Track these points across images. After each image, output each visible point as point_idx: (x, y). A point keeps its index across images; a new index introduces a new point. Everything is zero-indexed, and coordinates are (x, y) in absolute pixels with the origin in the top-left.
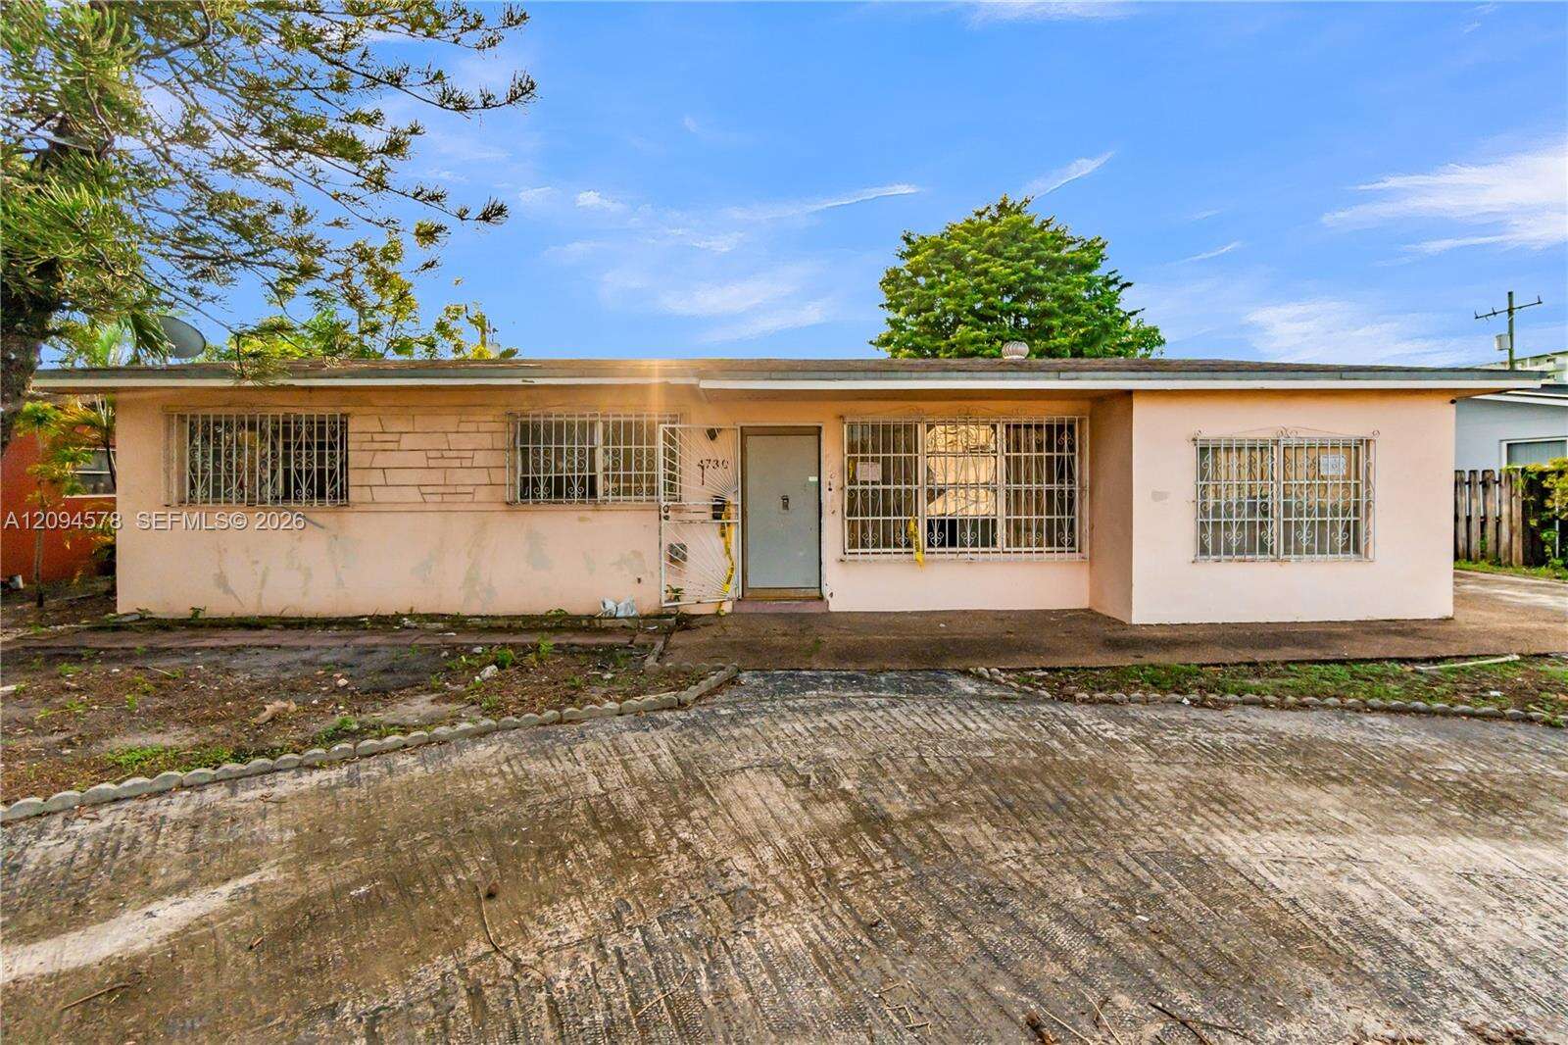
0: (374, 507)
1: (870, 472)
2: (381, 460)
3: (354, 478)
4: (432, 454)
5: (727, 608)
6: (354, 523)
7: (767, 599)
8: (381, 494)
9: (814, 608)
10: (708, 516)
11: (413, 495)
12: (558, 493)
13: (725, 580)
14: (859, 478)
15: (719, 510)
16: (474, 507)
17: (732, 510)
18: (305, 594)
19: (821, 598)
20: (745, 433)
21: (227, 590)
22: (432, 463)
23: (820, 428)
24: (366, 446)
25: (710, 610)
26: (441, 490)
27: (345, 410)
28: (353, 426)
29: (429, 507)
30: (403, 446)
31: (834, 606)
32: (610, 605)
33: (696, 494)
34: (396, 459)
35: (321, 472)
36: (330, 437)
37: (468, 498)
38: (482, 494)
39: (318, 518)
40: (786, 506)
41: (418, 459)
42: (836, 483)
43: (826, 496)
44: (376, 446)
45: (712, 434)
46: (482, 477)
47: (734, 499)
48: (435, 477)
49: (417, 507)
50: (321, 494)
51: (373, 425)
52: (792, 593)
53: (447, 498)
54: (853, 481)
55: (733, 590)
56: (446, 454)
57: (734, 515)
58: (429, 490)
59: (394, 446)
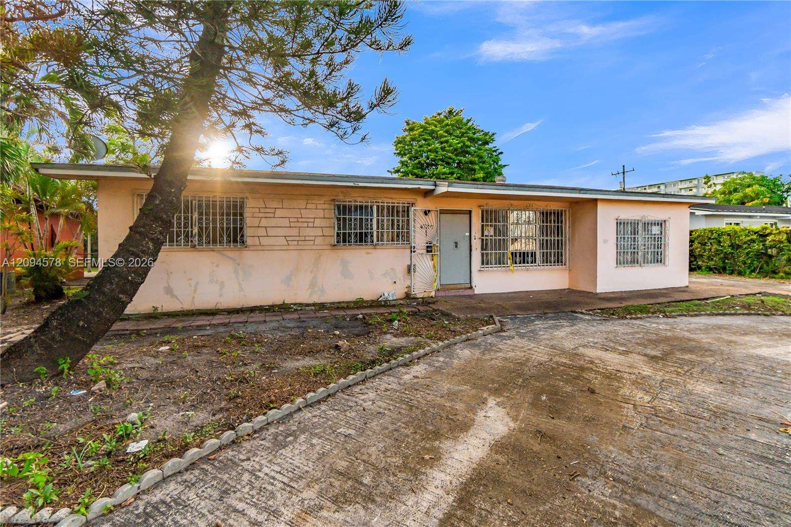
0: (261, 248)
1: (489, 231)
2: (264, 222)
3: (248, 232)
4: (291, 220)
5: (433, 294)
6: (248, 256)
7: (448, 289)
8: (264, 241)
9: (468, 292)
10: (425, 251)
11: (282, 241)
12: (361, 241)
13: (433, 281)
14: (485, 234)
15: (430, 248)
16: (313, 247)
17: (436, 248)
18: (221, 295)
19: (471, 288)
20: (441, 212)
21: (173, 296)
22: (292, 225)
23: (471, 211)
24: (256, 215)
25: (427, 295)
26: (297, 238)
27: (247, 195)
28: (248, 203)
29: (291, 248)
30: (277, 215)
31: (477, 291)
33: (420, 241)
34: (273, 222)
37: (311, 243)
38: (319, 241)
39: (229, 254)
40: (456, 247)
41: (286, 222)
42: (477, 236)
43: (474, 242)
44: (261, 215)
45: (426, 213)
46: (318, 232)
47: (437, 243)
48: (294, 232)
49: (285, 248)
51: (258, 203)
52: (459, 286)
53: (300, 243)
54: (483, 235)
55: (436, 286)
56: (299, 220)
57: (437, 250)
58: (291, 238)
59: (272, 215)
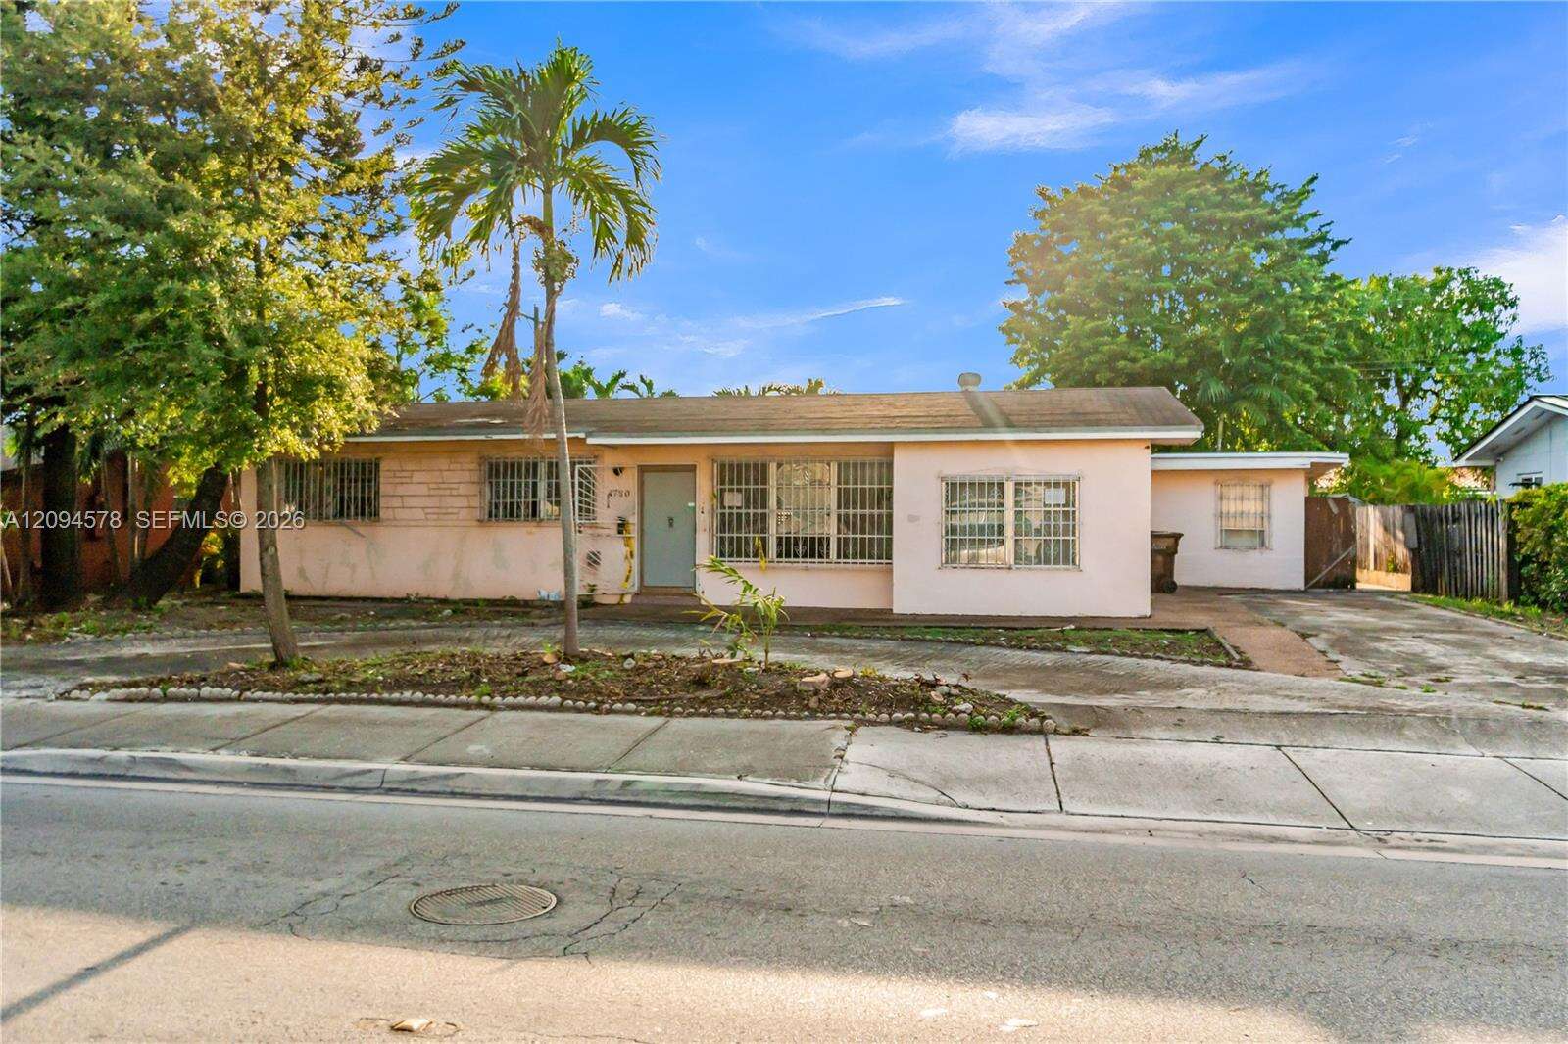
0: (395, 522)
1: (734, 500)
2: (400, 490)
3: (383, 502)
4: (431, 486)
5: (628, 599)
6: (383, 534)
7: (658, 594)
8: (401, 514)
9: (688, 601)
10: (614, 531)
11: (419, 514)
12: (512, 515)
13: (625, 578)
14: (727, 505)
15: (622, 526)
16: (456, 523)
17: (631, 527)
18: (352, 582)
19: (695, 594)
20: (643, 470)
21: (306, 579)
22: (432, 492)
23: (695, 466)
24: (391, 480)
25: (614, 601)
26: (436, 511)
27: (380, 455)
28: (383, 466)
29: (430, 523)
30: (414, 480)
31: (705, 601)
32: (544, 594)
33: (606, 515)
34: (412, 489)
35: (363, 498)
36: (368, 473)
37: (455, 517)
38: (464, 513)
39: (361, 530)
40: (671, 525)
41: (424, 489)
42: (707, 508)
43: (699, 517)
44: (397, 480)
45: (617, 472)
46: (462, 502)
47: (634, 520)
48: (434, 502)
49: (423, 523)
50: (363, 514)
51: (395, 466)
52: (675, 591)
53: (441, 517)
54: (722, 506)
55: (634, 585)
56: (443, 486)
57: (634, 531)
58: (429, 511)
59: (408, 480)
